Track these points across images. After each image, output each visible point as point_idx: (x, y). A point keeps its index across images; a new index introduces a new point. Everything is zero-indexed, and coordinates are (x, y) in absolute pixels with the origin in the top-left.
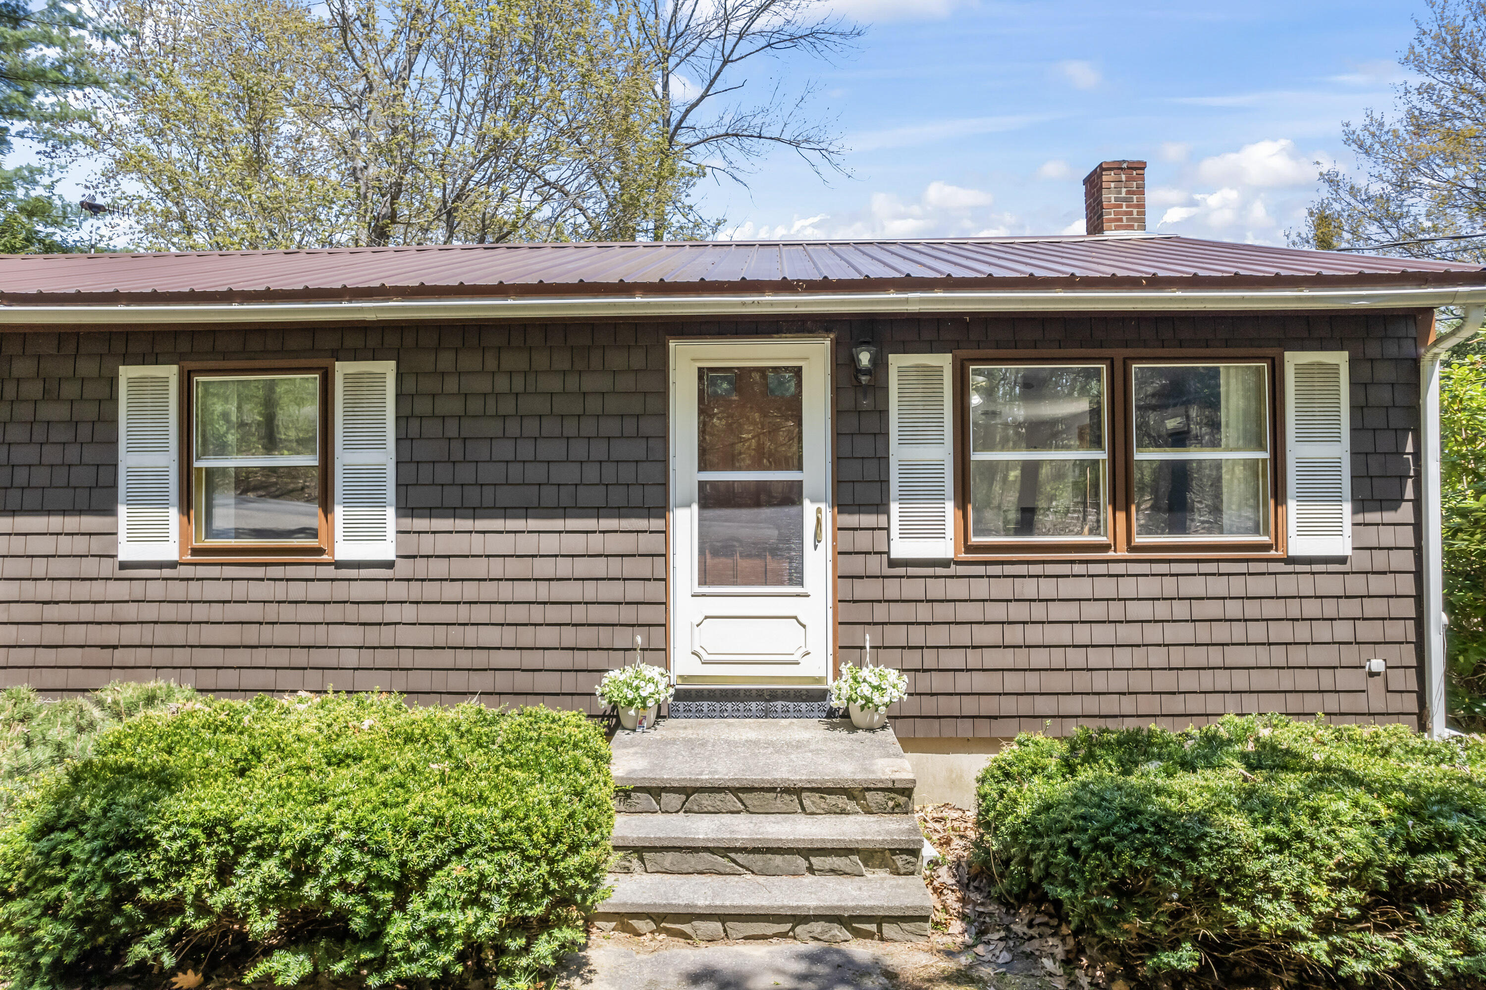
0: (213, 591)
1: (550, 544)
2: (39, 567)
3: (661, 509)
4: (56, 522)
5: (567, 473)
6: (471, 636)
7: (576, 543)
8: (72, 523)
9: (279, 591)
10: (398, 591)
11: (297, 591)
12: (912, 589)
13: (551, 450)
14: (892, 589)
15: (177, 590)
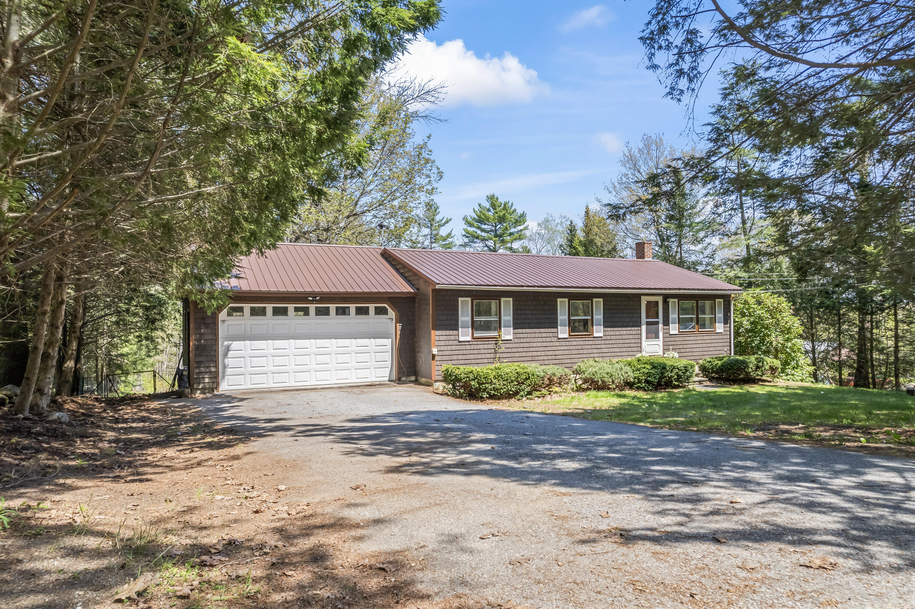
0: (574, 343)
1: (625, 332)
2: (544, 340)
3: (640, 326)
4: (547, 330)
5: (627, 320)
6: (614, 350)
7: (628, 332)
8: (549, 330)
9: (584, 343)
10: (603, 342)
11: (587, 343)
12: (672, 339)
13: (625, 315)
14: (670, 339)
15: (567, 343)
